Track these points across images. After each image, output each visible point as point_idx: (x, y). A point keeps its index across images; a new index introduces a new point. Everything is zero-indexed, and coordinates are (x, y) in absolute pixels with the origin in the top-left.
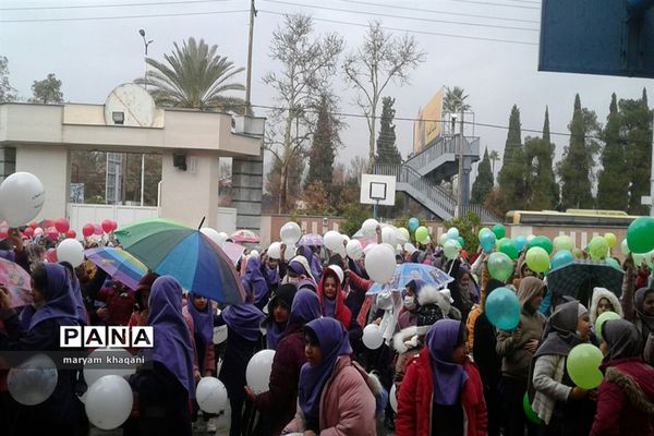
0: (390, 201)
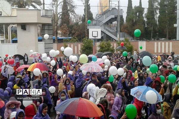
0: (99, 37)
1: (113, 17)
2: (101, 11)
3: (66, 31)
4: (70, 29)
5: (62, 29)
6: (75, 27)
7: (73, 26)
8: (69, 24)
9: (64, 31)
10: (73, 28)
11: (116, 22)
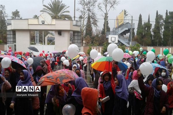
1: (127, 29)
2: (117, 25)
3: (89, 41)
4: (92, 40)
5: (86, 39)
6: (96, 38)
7: (94, 38)
8: (91, 36)
9: (87, 41)
10: (95, 39)
11: (129, 33)
